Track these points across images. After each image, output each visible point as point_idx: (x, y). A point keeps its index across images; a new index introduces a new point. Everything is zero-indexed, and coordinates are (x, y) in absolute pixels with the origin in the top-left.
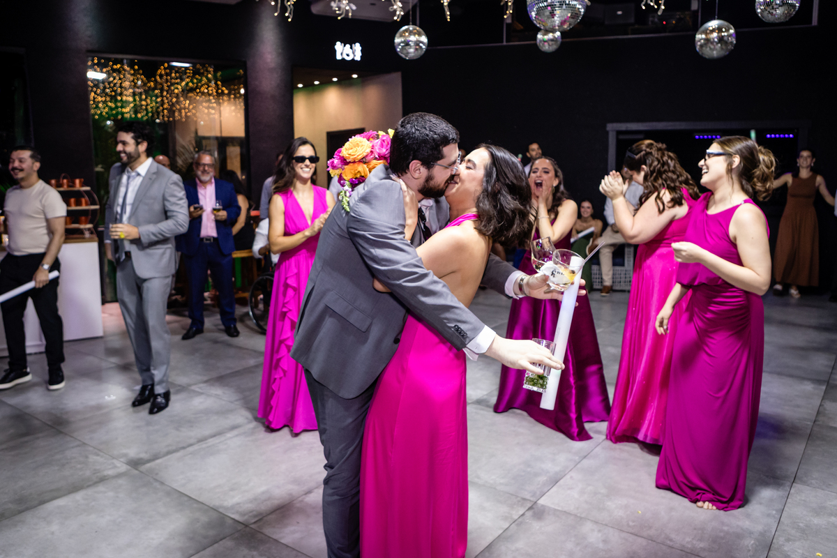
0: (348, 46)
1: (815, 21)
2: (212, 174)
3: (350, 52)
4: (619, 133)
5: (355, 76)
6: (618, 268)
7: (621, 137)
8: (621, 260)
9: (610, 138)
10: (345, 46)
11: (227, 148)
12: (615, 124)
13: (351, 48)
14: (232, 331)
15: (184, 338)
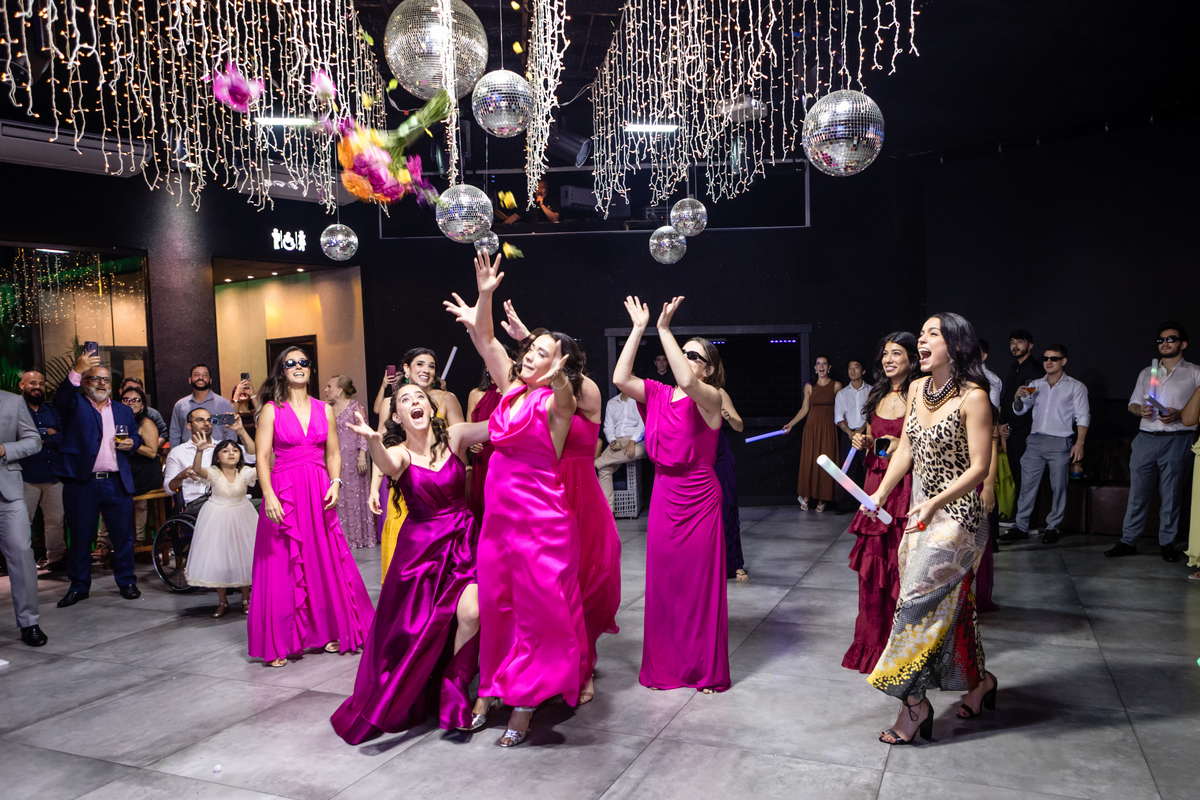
0: (288, 234)
1: (808, 223)
2: (109, 391)
3: (291, 240)
5: (300, 270)
6: (620, 492)
8: (623, 482)
9: (609, 345)
10: (284, 234)
11: (125, 361)
12: (614, 329)
13: (293, 236)
14: (129, 592)
15: (60, 605)
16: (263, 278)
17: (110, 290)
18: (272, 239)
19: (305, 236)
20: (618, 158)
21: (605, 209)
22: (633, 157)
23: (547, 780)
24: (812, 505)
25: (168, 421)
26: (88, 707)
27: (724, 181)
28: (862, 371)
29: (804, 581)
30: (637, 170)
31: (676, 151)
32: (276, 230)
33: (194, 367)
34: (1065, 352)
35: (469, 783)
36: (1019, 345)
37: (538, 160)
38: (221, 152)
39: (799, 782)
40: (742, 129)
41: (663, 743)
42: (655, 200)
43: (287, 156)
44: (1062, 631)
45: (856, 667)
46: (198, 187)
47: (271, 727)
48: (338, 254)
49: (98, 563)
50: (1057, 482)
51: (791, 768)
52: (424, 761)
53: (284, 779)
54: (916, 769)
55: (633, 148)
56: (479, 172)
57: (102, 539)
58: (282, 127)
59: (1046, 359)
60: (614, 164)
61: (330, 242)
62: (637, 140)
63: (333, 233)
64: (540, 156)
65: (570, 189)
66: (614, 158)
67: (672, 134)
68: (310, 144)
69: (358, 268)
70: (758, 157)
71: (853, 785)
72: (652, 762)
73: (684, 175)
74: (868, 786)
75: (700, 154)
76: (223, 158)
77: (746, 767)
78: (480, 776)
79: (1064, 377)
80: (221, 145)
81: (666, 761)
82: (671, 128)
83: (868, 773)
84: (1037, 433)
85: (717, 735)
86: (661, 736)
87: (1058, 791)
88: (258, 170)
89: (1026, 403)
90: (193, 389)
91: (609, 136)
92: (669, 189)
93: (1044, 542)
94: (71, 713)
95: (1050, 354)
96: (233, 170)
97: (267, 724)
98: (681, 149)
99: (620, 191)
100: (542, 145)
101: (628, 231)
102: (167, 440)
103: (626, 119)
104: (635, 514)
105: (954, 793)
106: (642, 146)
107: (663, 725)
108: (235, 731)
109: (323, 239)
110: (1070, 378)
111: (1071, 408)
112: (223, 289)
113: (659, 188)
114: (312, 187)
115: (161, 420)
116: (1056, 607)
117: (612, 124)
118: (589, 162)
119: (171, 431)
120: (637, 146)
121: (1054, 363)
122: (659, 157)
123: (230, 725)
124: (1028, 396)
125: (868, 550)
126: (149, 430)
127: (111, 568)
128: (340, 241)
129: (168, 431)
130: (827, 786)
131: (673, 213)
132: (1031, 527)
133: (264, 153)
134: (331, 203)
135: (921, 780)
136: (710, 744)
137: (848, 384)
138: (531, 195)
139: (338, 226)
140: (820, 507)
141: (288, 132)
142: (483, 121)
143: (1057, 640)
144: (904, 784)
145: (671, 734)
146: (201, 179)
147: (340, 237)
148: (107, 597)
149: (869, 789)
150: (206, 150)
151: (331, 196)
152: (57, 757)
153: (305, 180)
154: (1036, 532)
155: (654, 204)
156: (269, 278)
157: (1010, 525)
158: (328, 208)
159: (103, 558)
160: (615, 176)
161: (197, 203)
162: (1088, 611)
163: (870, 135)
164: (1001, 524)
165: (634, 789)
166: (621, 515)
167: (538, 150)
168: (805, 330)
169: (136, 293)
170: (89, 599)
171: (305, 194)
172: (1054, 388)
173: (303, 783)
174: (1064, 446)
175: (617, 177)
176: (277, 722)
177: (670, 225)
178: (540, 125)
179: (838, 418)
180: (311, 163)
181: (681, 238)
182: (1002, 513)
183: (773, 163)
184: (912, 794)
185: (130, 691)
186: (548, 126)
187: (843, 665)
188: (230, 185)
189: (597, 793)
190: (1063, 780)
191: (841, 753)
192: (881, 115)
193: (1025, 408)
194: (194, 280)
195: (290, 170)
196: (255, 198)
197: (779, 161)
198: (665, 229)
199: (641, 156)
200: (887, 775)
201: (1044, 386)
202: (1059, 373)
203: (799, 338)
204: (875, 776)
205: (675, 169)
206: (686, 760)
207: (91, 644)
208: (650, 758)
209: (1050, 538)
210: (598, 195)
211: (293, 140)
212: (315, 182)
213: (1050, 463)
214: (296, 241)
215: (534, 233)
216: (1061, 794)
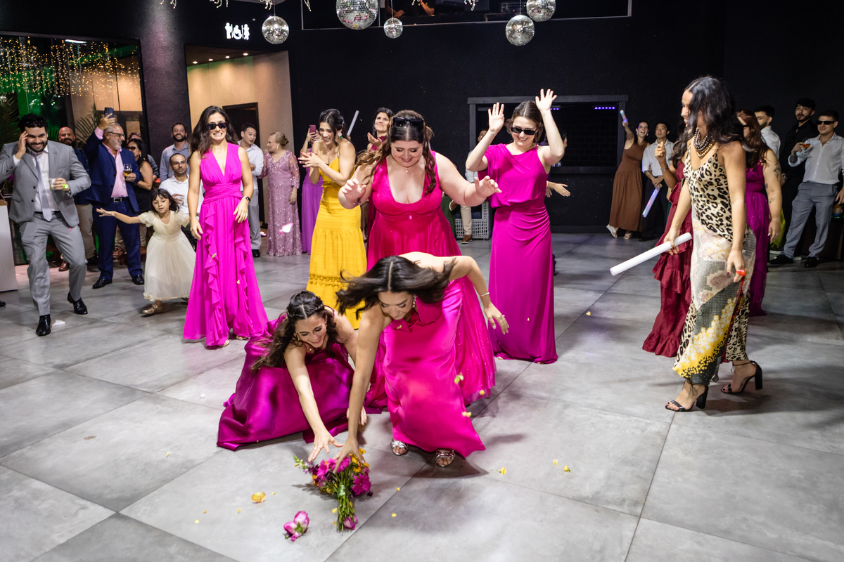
0: (237, 27)
1: (630, 14)
3: (239, 32)
4: (478, 106)
5: (246, 54)
6: (476, 220)
7: (480, 109)
8: (479, 213)
9: (471, 111)
10: (234, 27)
11: (127, 122)
12: (474, 98)
13: (240, 28)
14: (138, 280)
15: (95, 287)
16: (220, 60)
17: (116, 70)
18: (226, 31)
19: (248, 28)
21: (472, 3)
24: (621, 233)
25: (158, 162)
26: (116, 353)
28: (667, 132)
29: (613, 288)
32: (228, 24)
33: (174, 125)
34: (836, 116)
36: (802, 111)
39: (607, 427)
41: (509, 394)
44: (816, 331)
45: (653, 350)
48: (275, 39)
49: (116, 261)
50: (821, 220)
51: (601, 418)
54: (698, 423)
57: (119, 245)
59: (820, 123)
61: (269, 30)
63: (271, 23)
69: (286, 53)
71: (647, 431)
74: (659, 433)
77: (568, 415)
79: (835, 136)
81: (509, 408)
83: (661, 424)
84: (808, 182)
85: (547, 392)
87: (807, 445)
89: (800, 157)
90: (174, 141)
93: (805, 266)
94: (106, 356)
95: (824, 118)
97: (233, 369)
101: (487, 22)
102: (158, 177)
104: (487, 237)
105: (724, 442)
107: (509, 384)
108: (213, 373)
109: (264, 28)
110: (840, 138)
111: (838, 161)
112: (191, 69)
115: (154, 163)
116: (813, 315)
119: (161, 170)
121: (827, 126)
123: (209, 369)
124: (803, 151)
125: (669, 265)
126: (146, 170)
127: (125, 264)
128: (276, 29)
129: (158, 170)
130: (627, 431)
131: (529, 3)
132: (796, 255)
134: (269, 1)
135: (700, 431)
136: (541, 398)
137: (654, 141)
139: (275, 18)
140: (627, 236)
143: (812, 339)
144: (686, 433)
145: (513, 389)
147: (276, 26)
148: (124, 283)
149: (659, 436)
152: (101, 383)
154: (800, 258)
156: (224, 60)
157: (779, 253)
158: (267, 4)
159: (120, 258)
161: (174, 2)
162: (839, 319)
164: (771, 252)
166: (476, 237)
168: (622, 99)
169: (132, 73)
170: (113, 284)
172: (825, 145)
174: (830, 191)
179: (645, 168)
181: (532, 24)
182: (772, 244)
184: (692, 441)
185: (143, 344)
187: (643, 348)
190: (811, 438)
191: (639, 409)
193: (799, 162)
194: (172, 62)
198: (519, 17)
200: (673, 426)
201: (817, 144)
202: (831, 134)
203: (618, 106)
204: (664, 426)
206: (524, 408)
207: (116, 313)
209: (811, 263)
213: (817, 205)
214: (243, 32)
215: (415, 25)
216: (808, 447)
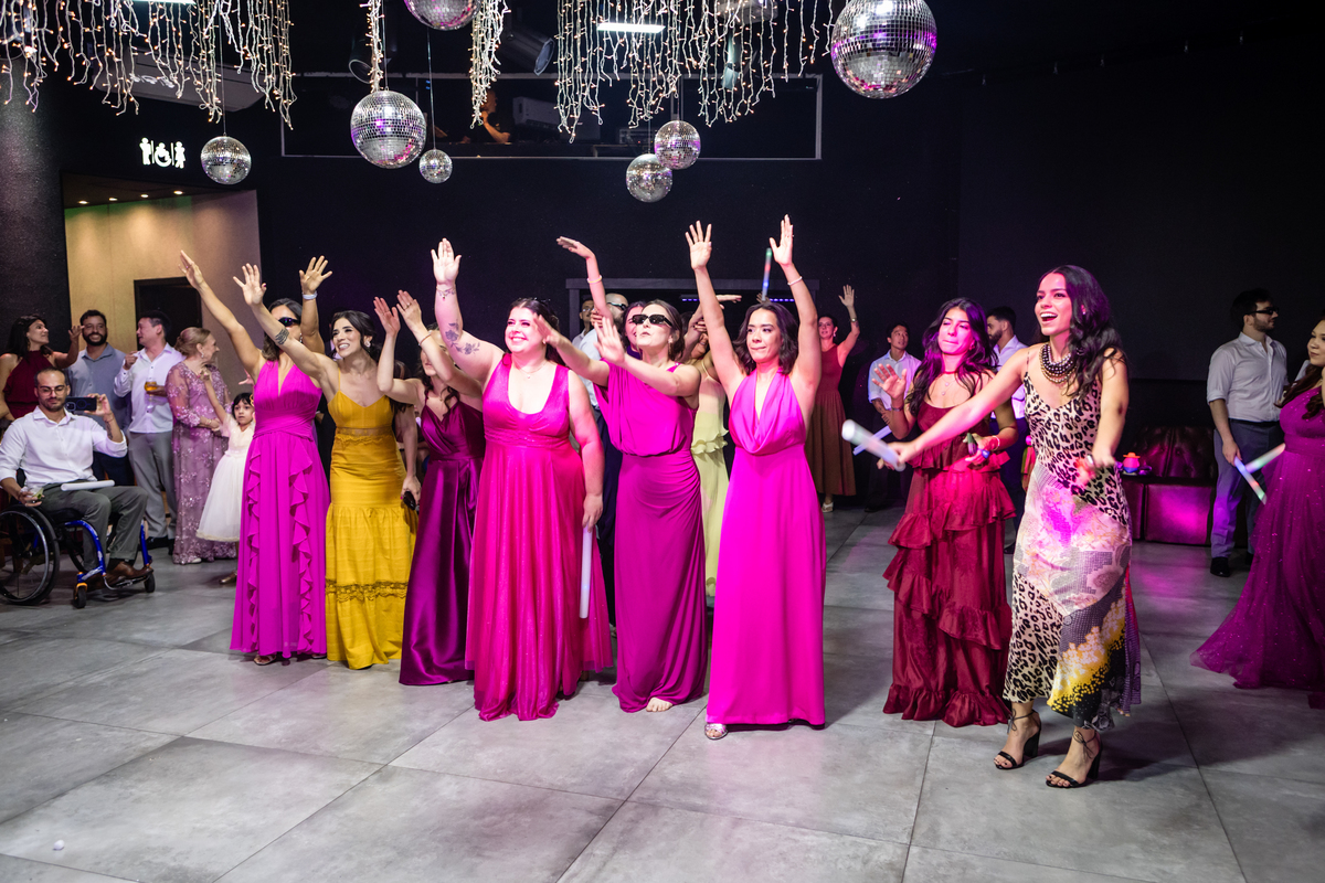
0: (162, 145)
1: (819, 155)
3: (165, 154)
5: (178, 193)
9: (571, 299)
10: (156, 145)
12: (577, 280)
13: (168, 149)
16: (129, 200)
18: (141, 151)
19: (183, 149)
20: (589, 65)
21: (571, 130)
22: (609, 65)
23: (489, 857)
27: (722, 99)
28: (908, 340)
30: (614, 81)
31: (664, 58)
32: (145, 140)
35: (389, 863)
37: (487, 63)
38: (64, 34)
39: (805, 860)
40: (746, 33)
41: (636, 807)
42: (635, 120)
43: (154, 42)
45: (901, 712)
46: (36, 80)
47: (132, 787)
48: (225, 174)
51: (796, 841)
52: (332, 833)
53: (147, 858)
54: (949, 842)
55: (609, 52)
56: (409, 75)
58: (147, 4)
60: (584, 72)
61: (213, 160)
62: (615, 41)
63: (219, 145)
64: (490, 56)
65: (526, 102)
66: (584, 65)
67: (658, 36)
68: (186, 28)
69: (253, 194)
70: (767, 70)
71: (872, 863)
72: (622, 833)
73: (674, 89)
74: (891, 865)
75: (694, 63)
76: (67, 41)
77: (739, 840)
78: (404, 853)
80: (64, 24)
81: (640, 832)
82: (657, 29)
83: (890, 848)
85: (704, 796)
86: (634, 798)
87: (1122, 872)
88: (116, 60)
91: (578, 36)
92: (653, 108)
96: (81, 58)
97: (128, 783)
98: (670, 56)
99: (591, 108)
100: (492, 44)
101: (596, 158)
103: (601, 14)
105: (995, 875)
106: (621, 51)
107: (636, 784)
108: (85, 793)
109: (204, 155)
112: (75, 214)
113: (640, 105)
114: (190, 87)
117: (582, 19)
118: (552, 68)
120: (615, 50)
122: (640, 65)
123: (77, 785)
125: (910, 567)
128: (228, 159)
130: (840, 866)
131: (658, 139)
133: (125, 38)
134: (216, 108)
135: (956, 858)
136: (695, 809)
138: (476, 108)
139: (225, 139)
141: (154, 10)
142: (416, 6)
144: (935, 862)
145: (645, 795)
146: (39, 69)
147: (228, 153)
149: (892, 869)
150: (43, 30)
151: (215, 99)
153: (179, 76)
155: (633, 125)
156: (139, 201)
158: (212, 114)
160: (584, 88)
161: (34, 100)
163: (918, 46)
165: (600, 870)
167: (487, 49)
171: (179, 95)
173: (172, 864)
175: (588, 90)
176: (140, 781)
177: (653, 152)
178: (490, 16)
179: (873, 396)
180: (187, 54)
181: (667, 169)
183: (786, 77)
184: (945, 876)
186: (501, 18)
187: (886, 710)
188: (76, 78)
189: (554, 875)
190: (1128, 858)
191: (856, 821)
192: (933, 21)
194: (36, 202)
195: (158, 61)
196: (113, 98)
197: (793, 76)
198: (646, 157)
199: (620, 62)
200: (914, 850)
204: (899, 851)
205: (661, 82)
206: (665, 830)
208: (620, 828)
210: (562, 112)
211: (162, 22)
212: (192, 79)
214: (173, 155)
215: (479, 157)
216: (1125, 875)
